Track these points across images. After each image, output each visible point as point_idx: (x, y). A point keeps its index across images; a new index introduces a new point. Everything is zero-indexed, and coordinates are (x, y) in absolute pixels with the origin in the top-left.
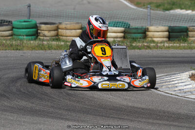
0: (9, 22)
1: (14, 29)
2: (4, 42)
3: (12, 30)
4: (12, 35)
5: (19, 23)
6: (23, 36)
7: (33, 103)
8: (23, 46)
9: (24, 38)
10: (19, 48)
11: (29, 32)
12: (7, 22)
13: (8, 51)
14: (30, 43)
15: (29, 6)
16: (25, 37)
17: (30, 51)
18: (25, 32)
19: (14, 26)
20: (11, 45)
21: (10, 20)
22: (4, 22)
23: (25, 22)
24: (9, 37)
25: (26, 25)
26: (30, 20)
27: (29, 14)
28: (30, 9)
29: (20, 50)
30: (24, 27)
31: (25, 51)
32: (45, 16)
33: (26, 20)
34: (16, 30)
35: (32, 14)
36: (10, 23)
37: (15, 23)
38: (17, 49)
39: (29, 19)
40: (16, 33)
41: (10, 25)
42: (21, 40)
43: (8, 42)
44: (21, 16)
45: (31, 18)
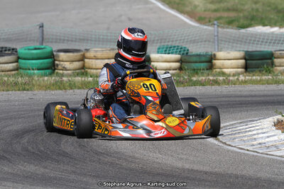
0: (13, 49)
1: (20, 60)
2: (6, 79)
3: (17, 62)
4: (17, 69)
5: (27, 51)
6: (33, 70)
7: (46, 168)
8: (33, 84)
9: (34, 73)
10: (27, 87)
11: (41, 63)
12: (9, 50)
13: (11, 92)
14: (43, 80)
15: (42, 26)
16: (36, 71)
17: (44, 92)
18: (36, 64)
19: (21, 56)
20: (16, 84)
21: (14, 47)
22: (6, 51)
23: (36, 49)
24: (13, 72)
25: (37, 54)
26: (43, 47)
27: (41, 39)
28: (43, 31)
29: (28, 90)
30: (35, 57)
31: (36, 92)
32: (64, 40)
33: (38, 47)
34: (23, 61)
35: (45, 37)
36: (14, 51)
37: (21, 51)
38: (24, 90)
39: (42, 44)
40: (22, 66)
41: (14, 54)
42: (30, 76)
43: (11, 79)
44: (30, 41)
45: (44, 44)
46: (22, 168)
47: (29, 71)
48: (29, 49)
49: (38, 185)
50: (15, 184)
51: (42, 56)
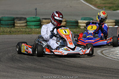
0: (25, 18)
1: (28, 22)
2: (22, 29)
3: (26, 23)
4: (26, 26)
5: (30, 19)
6: (32, 26)
7: (36, 64)
8: (32, 32)
9: (33, 28)
10: (30, 33)
11: (36, 24)
12: (23, 18)
13: (23, 35)
14: (36, 30)
15: (36, 9)
16: (33, 27)
17: (36, 35)
20: (26, 32)
23: (34, 18)
24: (25, 27)
25: (34, 20)
26: (36, 17)
28: (36, 11)
29: (30, 34)
31: (33, 35)
32: (45, 15)
33: (35, 17)
35: (37, 13)
36: (25, 19)
37: (28, 19)
38: (29, 34)
39: (36, 16)
40: (28, 24)
42: (31, 28)
43: (24, 30)
44: (31, 15)
46: (26, 64)
48: (31, 18)
50: (24, 71)
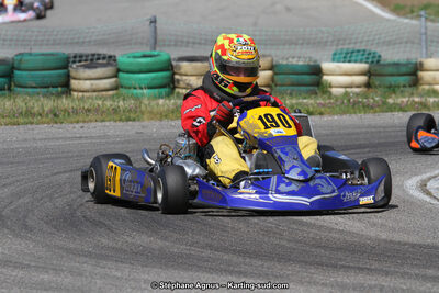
0: (110, 57)
1: (121, 74)
2: (100, 103)
3: (116, 76)
4: (116, 88)
5: (131, 60)
6: (141, 88)
8: (142, 113)
9: (143, 95)
10: (132, 116)
11: (153, 79)
12: (104, 58)
13: (107, 123)
14: (158, 105)
15: (153, 21)
16: (145, 91)
17: (157, 123)
18: (144, 79)
19: (122, 67)
20: (116, 110)
21: (112, 53)
22: (98, 59)
23: (145, 56)
24: (111, 93)
25: (148, 64)
26: (156, 53)
27: (152, 41)
28: (155, 28)
29: (134, 120)
30: (143, 68)
31: (146, 123)
32: (194, 43)
33: (148, 52)
34: (126, 75)
35: (159, 38)
36: (111, 59)
37: (123, 59)
38: (128, 119)
39: (155, 49)
40: (125, 83)
41: (111, 65)
42: (137, 98)
43: (108, 103)
44: (136, 43)
45: (158, 49)
46: (129, 239)
47: (135, 91)
48: (135, 57)
49: (154, 267)
50: (120, 265)
51: (155, 67)
